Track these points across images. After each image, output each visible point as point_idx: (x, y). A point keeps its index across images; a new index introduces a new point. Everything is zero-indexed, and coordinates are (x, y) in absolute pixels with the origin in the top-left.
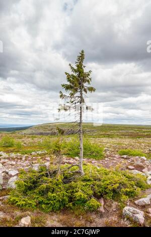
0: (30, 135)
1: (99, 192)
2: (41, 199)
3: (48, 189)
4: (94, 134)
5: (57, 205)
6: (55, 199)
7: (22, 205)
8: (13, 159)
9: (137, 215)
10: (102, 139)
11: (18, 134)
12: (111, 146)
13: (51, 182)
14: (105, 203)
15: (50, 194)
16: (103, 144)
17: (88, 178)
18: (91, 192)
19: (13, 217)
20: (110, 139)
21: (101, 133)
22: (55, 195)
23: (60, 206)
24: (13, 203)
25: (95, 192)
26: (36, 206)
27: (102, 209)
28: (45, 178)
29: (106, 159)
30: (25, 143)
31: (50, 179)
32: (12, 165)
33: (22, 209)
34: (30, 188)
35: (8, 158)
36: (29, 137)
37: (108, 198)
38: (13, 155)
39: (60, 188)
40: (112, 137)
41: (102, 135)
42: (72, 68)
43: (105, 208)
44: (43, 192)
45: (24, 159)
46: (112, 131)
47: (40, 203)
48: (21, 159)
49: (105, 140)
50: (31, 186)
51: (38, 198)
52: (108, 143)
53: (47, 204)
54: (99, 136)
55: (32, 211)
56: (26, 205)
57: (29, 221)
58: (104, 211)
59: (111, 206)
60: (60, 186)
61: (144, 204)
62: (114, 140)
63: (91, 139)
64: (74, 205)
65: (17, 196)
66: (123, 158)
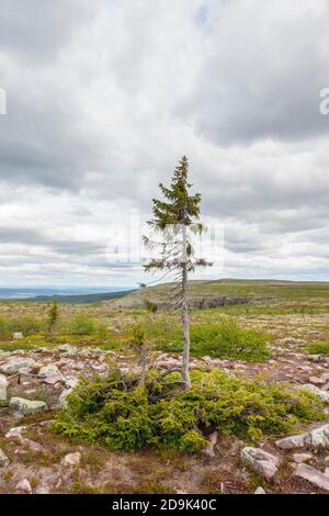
0: (130, 308)
1: (210, 421)
2: (105, 427)
3: (118, 412)
4: (271, 306)
5: (132, 439)
6: (128, 429)
7: (72, 434)
8: (83, 358)
9: (262, 462)
10: (288, 316)
11: (106, 306)
12: (305, 332)
13: (125, 399)
14: (219, 439)
15: (121, 420)
16: (289, 328)
17: (195, 395)
18: (192, 419)
19: (53, 451)
20: (307, 317)
21: (289, 303)
22: (127, 421)
23: (137, 441)
24: (59, 432)
25: (200, 420)
26: (96, 438)
27: (210, 451)
28: (115, 391)
29: (271, 361)
30: (118, 327)
31: (125, 394)
32: (77, 369)
33: (70, 442)
34: (91, 409)
35: (73, 357)
36: (129, 314)
37: (225, 432)
38: (85, 351)
39: (140, 411)
40: (311, 313)
41: (289, 307)
42: (165, 190)
43: (215, 450)
44: (111, 415)
45: (102, 358)
46: (313, 299)
47: (104, 434)
48: (97, 358)
49: (294, 319)
50: (92, 404)
51: (100, 426)
52: (299, 326)
53: (115, 436)
54: (283, 310)
55: (88, 446)
56: (77, 435)
57: (78, 459)
58: (213, 455)
59: (228, 447)
60: (140, 407)
61: (291, 446)
62: (316, 320)
63: (263, 316)
64: (161, 441)
65: (68, 421)
66: (310, 360)
